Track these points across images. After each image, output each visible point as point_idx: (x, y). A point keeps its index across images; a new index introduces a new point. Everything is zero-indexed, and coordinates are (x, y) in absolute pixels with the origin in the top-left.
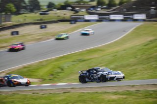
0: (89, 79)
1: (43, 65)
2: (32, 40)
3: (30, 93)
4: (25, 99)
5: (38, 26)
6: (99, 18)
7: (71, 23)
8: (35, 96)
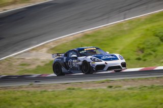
0: (67, 68)
3: (104, 87)
8: (113, 92)
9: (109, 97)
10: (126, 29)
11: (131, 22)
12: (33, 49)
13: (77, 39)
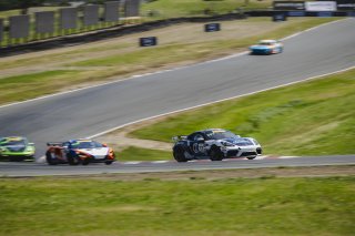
0: (191, 153)
1: (211, 115)
2: (186, 58)
3: (186, 178)
4: (173, 191)
5: (200, 26)
6: (338, 8)
7: (275, 20)
8: (196, 185)
9: (191, 190)
10: (214, 112)
11: (220, 104)
12: (110, 133)
13: (160, 123)
